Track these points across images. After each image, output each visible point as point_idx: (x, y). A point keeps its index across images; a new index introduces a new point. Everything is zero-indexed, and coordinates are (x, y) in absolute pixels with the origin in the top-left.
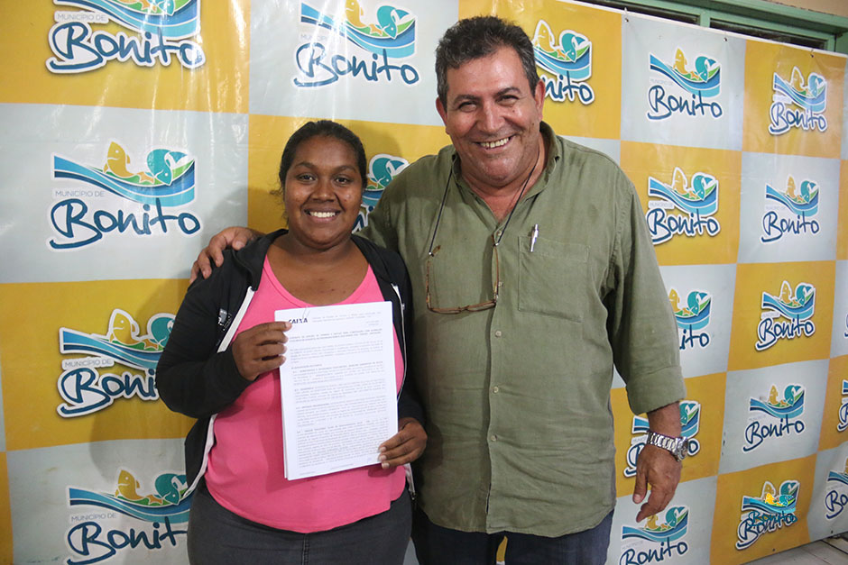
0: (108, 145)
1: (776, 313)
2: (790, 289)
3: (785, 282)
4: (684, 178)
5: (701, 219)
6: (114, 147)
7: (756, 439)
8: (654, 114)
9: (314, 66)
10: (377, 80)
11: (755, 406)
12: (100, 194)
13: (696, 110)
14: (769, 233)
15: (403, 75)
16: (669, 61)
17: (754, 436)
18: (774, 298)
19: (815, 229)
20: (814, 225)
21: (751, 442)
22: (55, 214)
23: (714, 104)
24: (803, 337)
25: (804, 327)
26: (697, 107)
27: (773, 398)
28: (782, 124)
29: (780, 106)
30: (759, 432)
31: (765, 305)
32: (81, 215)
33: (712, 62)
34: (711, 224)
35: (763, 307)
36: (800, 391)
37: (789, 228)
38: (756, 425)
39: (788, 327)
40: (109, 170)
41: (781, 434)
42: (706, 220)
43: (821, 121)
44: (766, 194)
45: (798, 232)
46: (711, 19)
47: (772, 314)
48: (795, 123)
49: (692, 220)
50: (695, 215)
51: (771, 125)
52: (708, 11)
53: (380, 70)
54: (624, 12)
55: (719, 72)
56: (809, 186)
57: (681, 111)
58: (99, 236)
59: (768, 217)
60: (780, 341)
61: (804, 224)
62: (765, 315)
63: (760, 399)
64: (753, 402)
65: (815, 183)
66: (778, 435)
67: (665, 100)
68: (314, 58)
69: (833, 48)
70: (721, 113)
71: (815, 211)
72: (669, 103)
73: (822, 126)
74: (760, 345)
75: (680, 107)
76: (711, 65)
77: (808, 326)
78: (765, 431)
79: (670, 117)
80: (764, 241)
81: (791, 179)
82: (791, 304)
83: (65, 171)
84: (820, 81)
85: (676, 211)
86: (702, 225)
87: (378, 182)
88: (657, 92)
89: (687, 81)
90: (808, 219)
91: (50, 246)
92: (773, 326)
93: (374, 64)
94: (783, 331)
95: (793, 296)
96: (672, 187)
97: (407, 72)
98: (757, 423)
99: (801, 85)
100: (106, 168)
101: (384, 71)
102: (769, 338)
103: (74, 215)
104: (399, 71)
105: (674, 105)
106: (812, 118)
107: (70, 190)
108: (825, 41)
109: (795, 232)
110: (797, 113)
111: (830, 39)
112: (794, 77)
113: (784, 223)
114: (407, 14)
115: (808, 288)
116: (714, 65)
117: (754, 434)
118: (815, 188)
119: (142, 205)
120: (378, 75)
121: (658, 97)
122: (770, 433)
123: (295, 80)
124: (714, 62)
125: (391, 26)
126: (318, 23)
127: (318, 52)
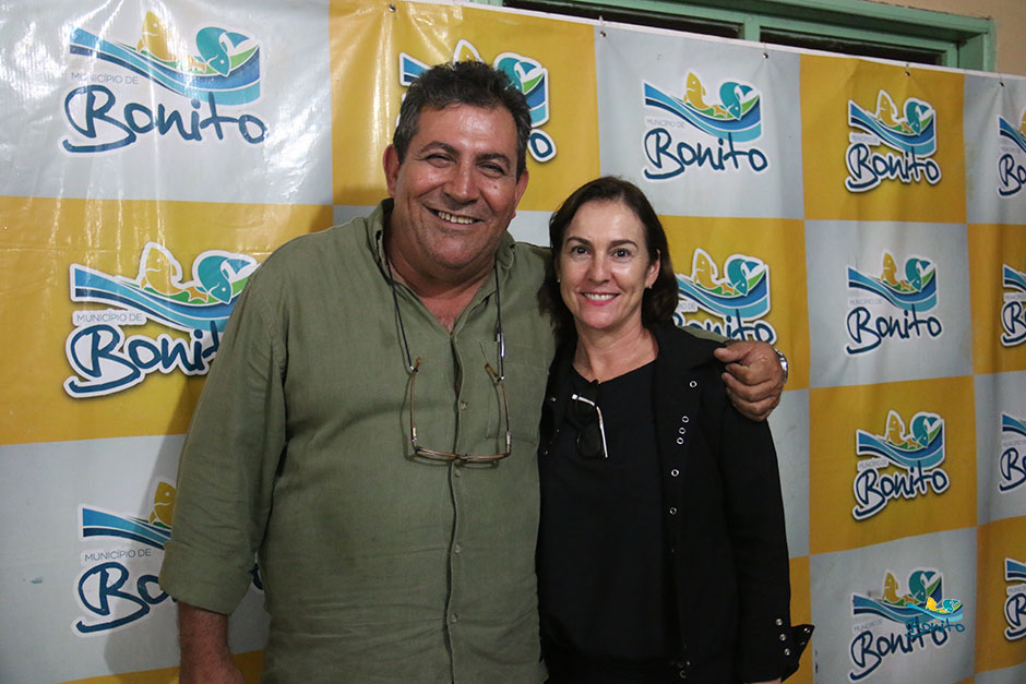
1: (883, 461)
2: (901, 423)
3: (892, 413)
4: (712, 263)
5: (743, 325)
7: (871, 660)
8: (655, 171)
9: (95, 120)
10: (199, 138)
11: (862, 606)
13: (724, 162)
14: (859, 340)
15: (243, 129)
16: (676, 91)
17: (866, 655)
18: (877, 437)
19: (935, 331)
20: (932, 323)
21: (863, 665)
23: (754, 151)
24: (930, 496)
25: (931, 480)
26: (726, 158)
27: (891, 592)
28: (867, 176)
29: (862, 149)
30: (874, 648)
31: (861, 449)
33: (746, 90)
34: (761, 331)
35: (859, 453)
36: (934, 579)
37: (890, 331)
38: (867, 637)
39: (903, 480)
41: (910, 649)
42: (753, 325)
43: (931, 168)
44: (848, 281)
45: (907, 336)
46: (762, 27)
47: (875, 463)
48: (888, 174)
49: (729, 327)
50: (734, 319)
51: (850, 178)
52: (756, 17)
53: (205, 124)
54: (599, 23)
55: (758, 102)
56: (919, 266)
57: (700, 164)
59: (855, 315)
60: (892, 504)
61: (916, 323)
62: (862, 466)
63: (869, 594)
64: (857, 600)
65: (929, 261)
66: (905, 651)
67: (672, 149)
68: (95, 108)
69: (955, 61)
70: (765, 165)
71: (933, 301)
72: (680, 154)
73: (933, 174)
74: (860, 510)
75: (699, 158)
76: (745, 94)
77: (938, 478)
78: (884, 647)
79: (682, 174)
80: (851, 352)
81: (888, 257)
82: (905, 446)
84: (924, 109)
85: (701, 315)
86: (746, 333)
87: (209, 293)
88: (658, 138)
89: (708, 119)
90: (921, 315)
92: (879, 480)
93: (195, 116)
94: (895, 488)
95: (908, 432)
96: (692, 279)
97: (248, 124)
98: (868, 633)
99: (894, 117)
101: (212, 126)
102: (874, 499)
104: (237, 125)
105: (688, 155)
106: (915, 165)
108: (944, 52)
109: (902, 336)
110: (891, 158)
111: (950, 49)
112: (882, 105)
113: (882, 324)
114: (245, 38)
115: (932, 421)
116: (749, 93)
117: (865, 651)
118: (929, 269)
120: (202, 131)
121: (661, 145)
122: (892, 647)
123: (66, 144)
124: (751, 89)
125: (222, 58)
126: (95, 54)
127: (101, 99)
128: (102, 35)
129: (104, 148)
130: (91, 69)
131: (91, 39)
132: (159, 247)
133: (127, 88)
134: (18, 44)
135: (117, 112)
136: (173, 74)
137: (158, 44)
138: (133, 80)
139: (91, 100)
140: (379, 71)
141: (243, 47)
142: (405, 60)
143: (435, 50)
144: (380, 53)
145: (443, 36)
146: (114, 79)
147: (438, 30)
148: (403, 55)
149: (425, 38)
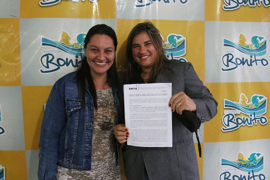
0: (62, 33)
6: (64, 33)
10: (169, 2)
12: (59, 52)
22: (42, 59)
32: (52, 60)
40: (62, 42)
58: (59, 68)
83: (46, 43)
91: (40, 72)
100: (61, 41)
103: (49, 60)
107: (48, 50)
119: (75, 56)
123: (135, 4)
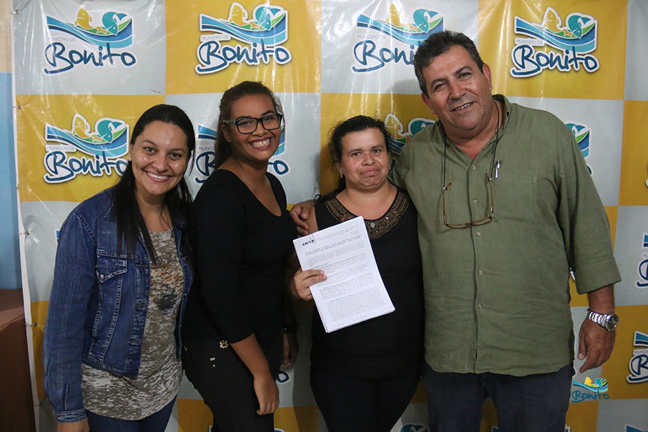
22: (198, 161)
68: (367, 51)
83: (205, 134)
91: (195, 181)
93: (412, 52)
103: (209, 162)
107: (207, 146)
114: (437, 13)
123: (354, 68)
125: (424, 24)
126: (369, 26)
127: (370, 47)
128: (373, 18)
129: (370, 69)
130: (367, 33)
131: (367, 19)
132: (392, 115)
133: (381, 41)
134: (336, 25)
135: (376, 53)
136: (402, 33)
137: (395, 19)
138: (384, 37)
139: (365, 47)
140: (503, 26)
141: (436, 18)
142: (517, 20)
143: (533, 13)
144: (503, 18)
145: (539, 5)
146: (375, 37)
147: (536, 3)
148: (516, 17)
149: (529, 8)
